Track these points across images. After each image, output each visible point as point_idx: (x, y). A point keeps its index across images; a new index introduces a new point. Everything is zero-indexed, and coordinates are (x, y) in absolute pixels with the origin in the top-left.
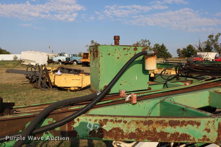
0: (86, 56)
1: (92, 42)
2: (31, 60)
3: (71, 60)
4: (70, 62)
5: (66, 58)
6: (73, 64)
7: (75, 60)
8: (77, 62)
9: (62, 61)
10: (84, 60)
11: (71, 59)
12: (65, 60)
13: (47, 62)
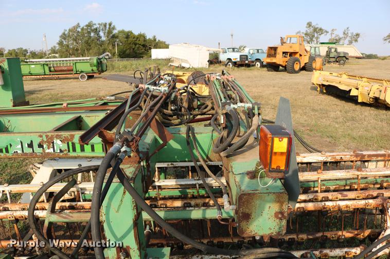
0: (273, 52)
1: (309, 25)
2: (182, 59)
3: (249, 60)
4: (247, 62)
5: (241, 56)
6: (254, 65)
7: (258, 60)
8: (262, 63)
9: (233, 61)
10: (269, 60)
11: (249, 57)
12: (239, 60)
13: (208, 61)
